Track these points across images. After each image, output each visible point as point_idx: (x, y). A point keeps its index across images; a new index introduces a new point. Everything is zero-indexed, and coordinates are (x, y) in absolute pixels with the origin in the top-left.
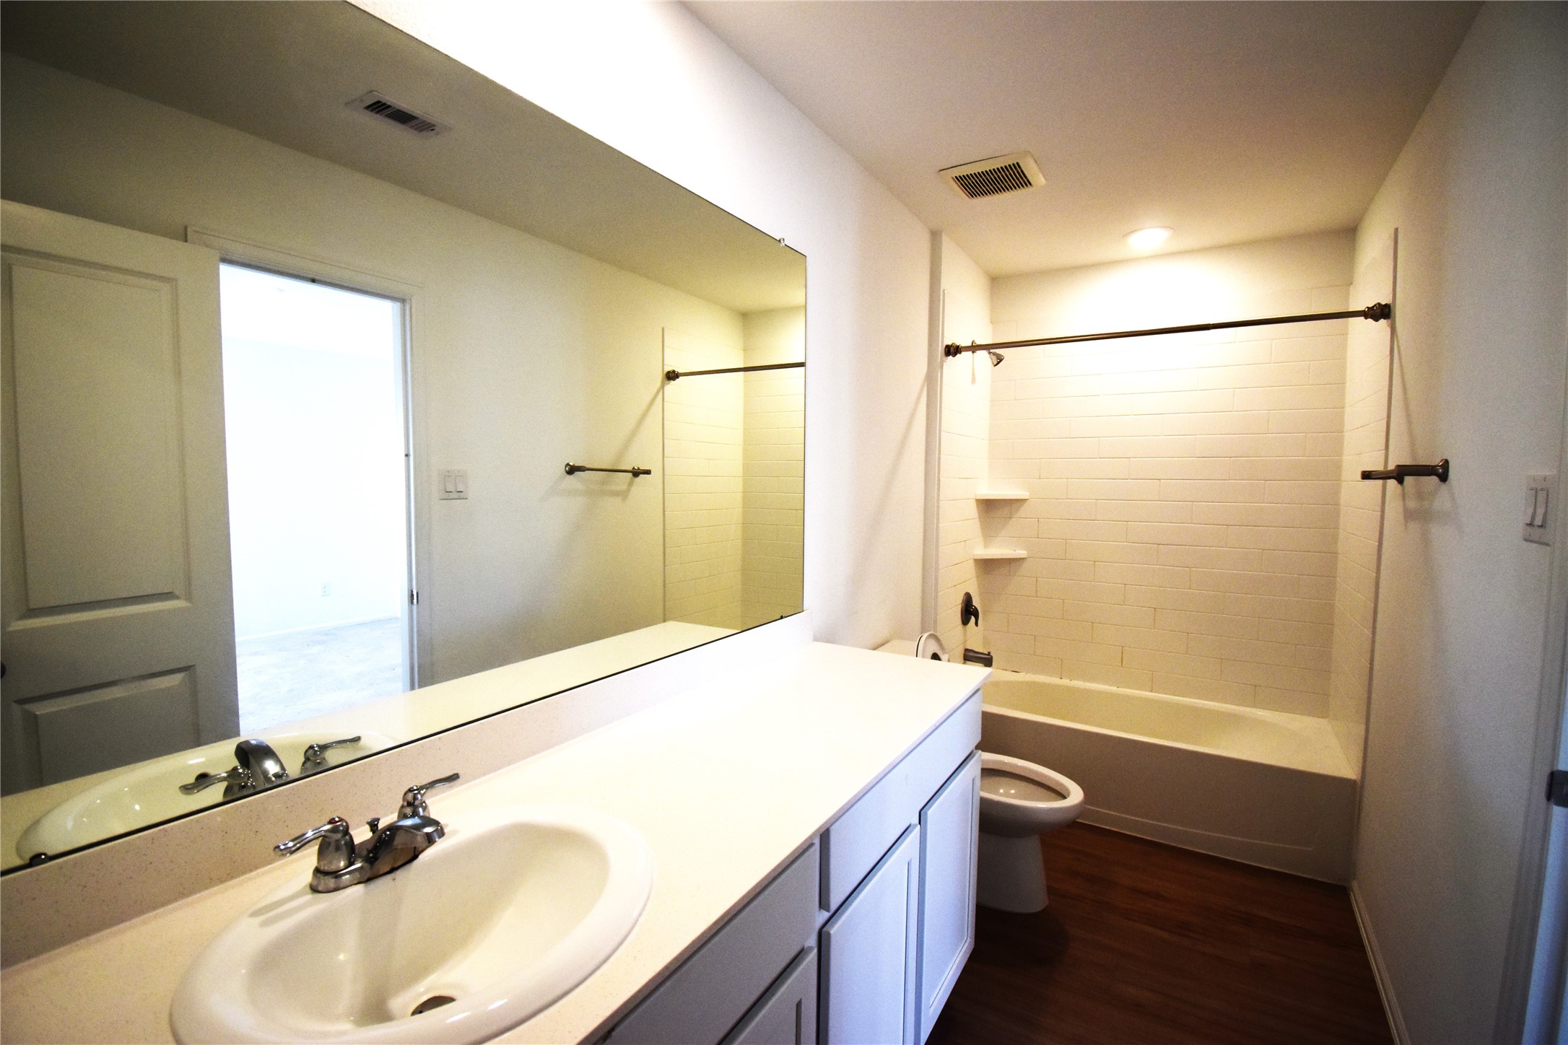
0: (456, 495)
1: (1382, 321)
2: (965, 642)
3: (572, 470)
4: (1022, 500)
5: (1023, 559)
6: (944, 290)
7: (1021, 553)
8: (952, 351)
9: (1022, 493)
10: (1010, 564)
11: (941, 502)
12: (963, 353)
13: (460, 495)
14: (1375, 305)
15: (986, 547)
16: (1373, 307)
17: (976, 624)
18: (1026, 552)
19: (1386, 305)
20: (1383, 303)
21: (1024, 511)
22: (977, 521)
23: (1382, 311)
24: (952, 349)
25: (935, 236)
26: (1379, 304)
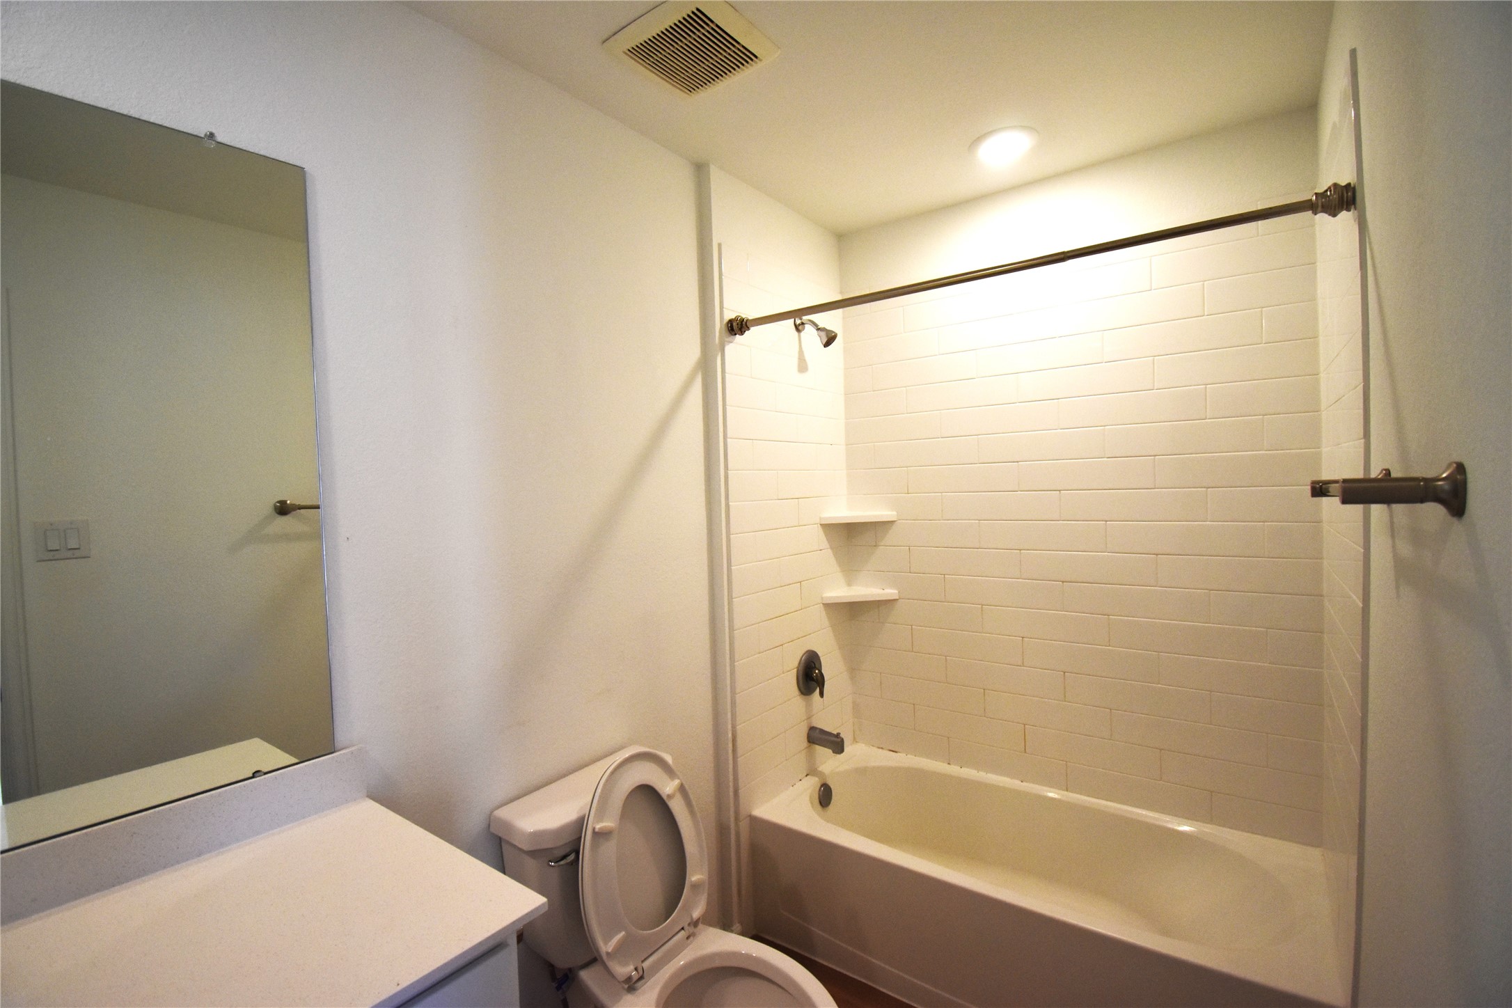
0: (69, 554)
1: (1344, 215)
2: (809, 718)
3: (283, 509)
4: (892, 521)
5: (895, 600)
6: (720, 245)
7: (890, 592)
8: (738, 327)
9: (890, 513)
10: (878, 607)
11: (732, 536)
12: (752, 329)
13: (76, 554)
14: (1329, 188)
15: (849, 584)
16: (1326, 191)
17: (822, 694)
18: (896, 591)
19: (1349, 185)
20: (1343, 183)
21: (892, 537)
22: (828, 553)
23: (1341, 198)
24: (734, 324)
25: (700, 170)
26: (1335, 185)
